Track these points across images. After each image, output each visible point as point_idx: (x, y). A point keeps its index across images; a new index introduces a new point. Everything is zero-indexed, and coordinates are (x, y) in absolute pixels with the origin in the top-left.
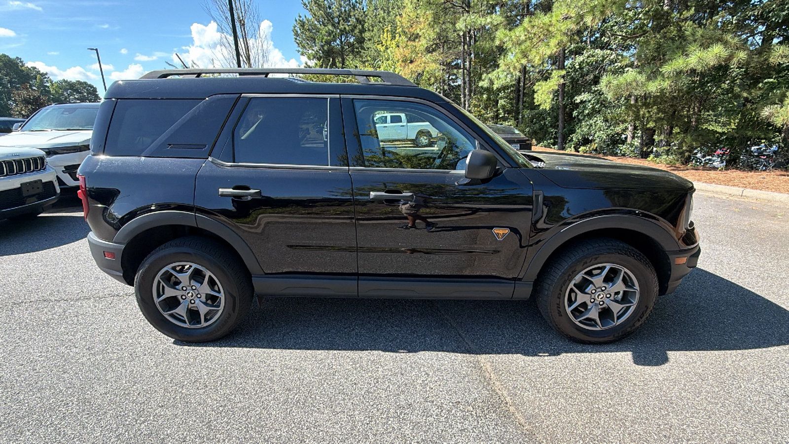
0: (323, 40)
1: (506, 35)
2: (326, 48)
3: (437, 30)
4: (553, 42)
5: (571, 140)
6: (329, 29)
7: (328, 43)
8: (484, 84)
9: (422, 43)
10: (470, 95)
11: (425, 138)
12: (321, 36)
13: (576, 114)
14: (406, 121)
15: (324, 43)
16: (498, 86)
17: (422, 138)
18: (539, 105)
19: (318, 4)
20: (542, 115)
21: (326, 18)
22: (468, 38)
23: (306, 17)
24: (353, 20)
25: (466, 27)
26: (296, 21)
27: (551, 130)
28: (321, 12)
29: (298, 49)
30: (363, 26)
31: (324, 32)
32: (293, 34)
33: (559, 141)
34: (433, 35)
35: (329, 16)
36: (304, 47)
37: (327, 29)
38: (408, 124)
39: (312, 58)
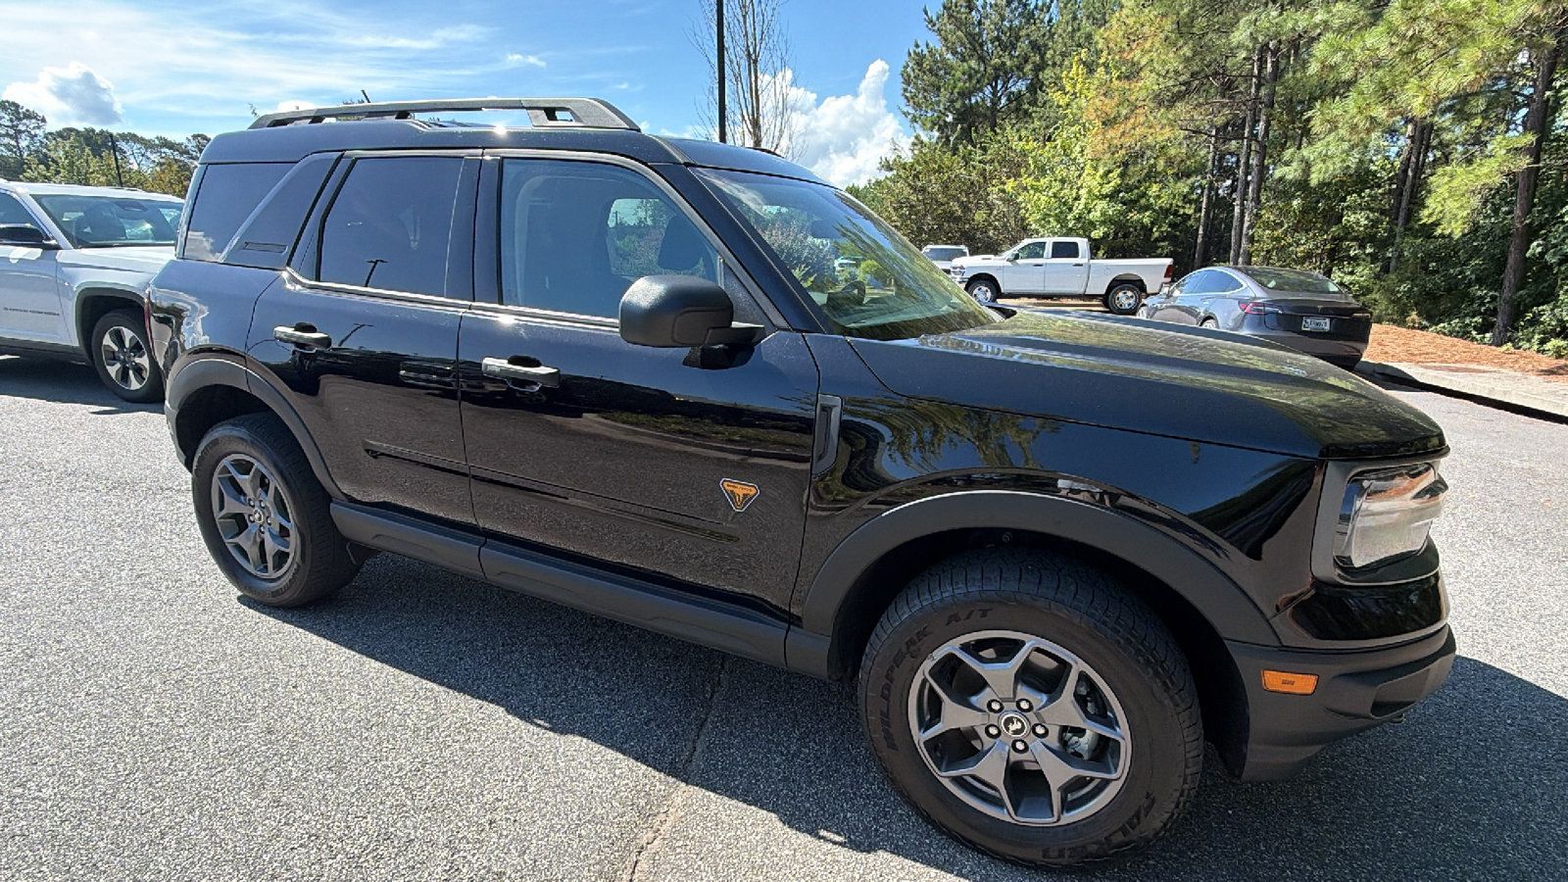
0: (956, 90)
1: (1337, 49)
2: (958, 105)
3: (1187, 51)
4: (1469, 56)
5: (1535, 322)
6: (970, 68)
7: (965, 94)
8: (1291, 172)
9: (1149, 82)
10: (1257, 200)
11: (1130, 294)
12: (952, 82)
13: (1539, 249)
14: (1087, 253)
15: (956, 95)
16: (1321, 176)
17: (1121, 294)
18: (1436, 224)
19: (956, 18)
20: (1450, 253)
21: (968, 46)
22: (1269, 65)
23: (927, 45)
24: (1023, 46)
25: (1255, 39)
26: (910, 54)
27: (1479, 293)
28: (959, 33)
29: (905, 109)
30: (1042, 57)
31: (959, 74)
32: (902, 80)
33: (1499, 320)
34: (1174, 63)
35: (975, 42)
36: (917, 106)
37: (966, 67)
38: (1092, 261)
39: (929, 125)
